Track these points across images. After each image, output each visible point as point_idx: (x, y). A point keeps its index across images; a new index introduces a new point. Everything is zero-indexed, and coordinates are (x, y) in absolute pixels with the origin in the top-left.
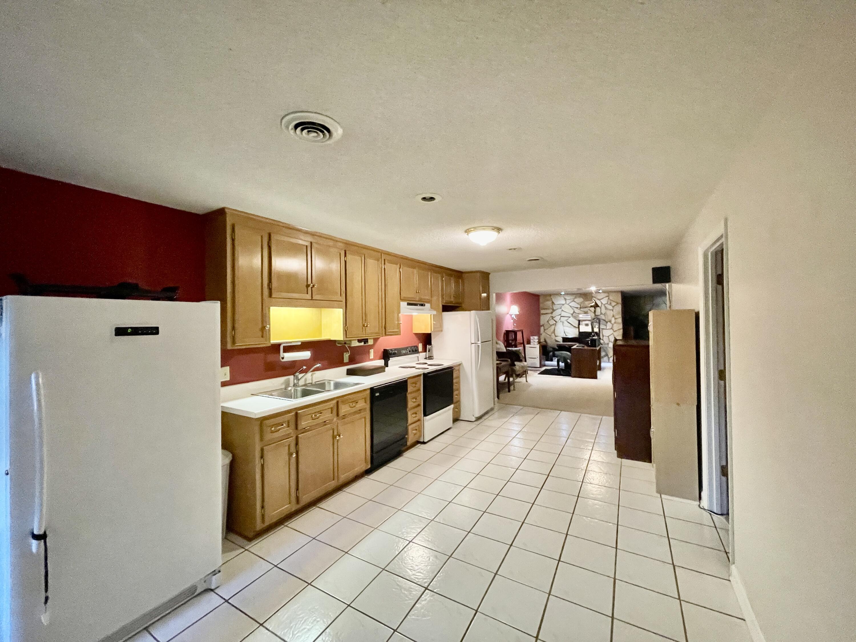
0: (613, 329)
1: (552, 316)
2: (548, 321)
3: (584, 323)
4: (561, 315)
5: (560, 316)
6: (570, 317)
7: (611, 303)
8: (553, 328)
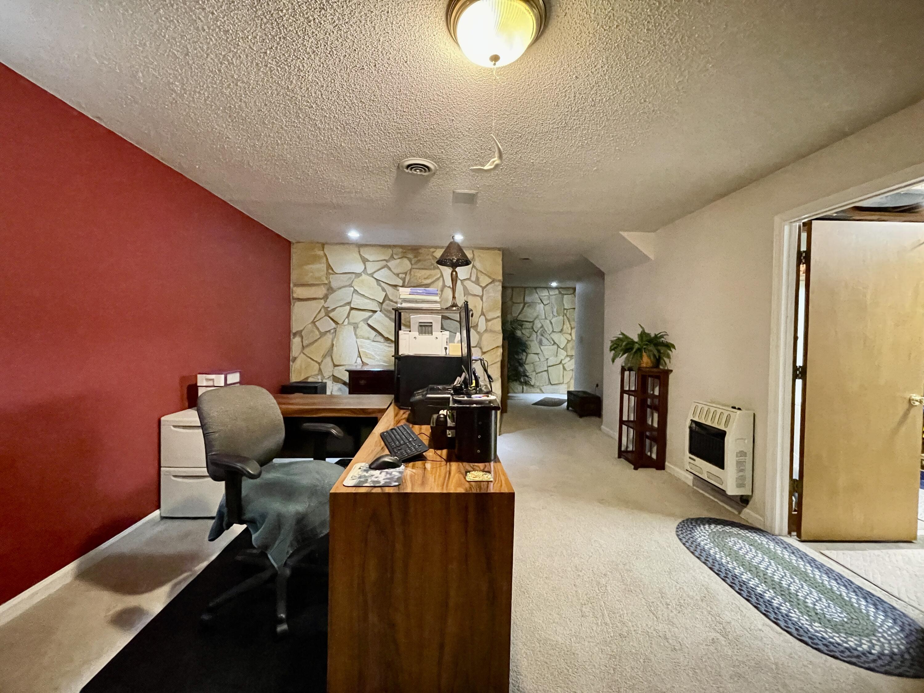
0: (481, 348)
1: (326, 306)
2: (314, 322)
3: (416, 319)
4: (352, 306)
5: (348, 308)
6: (375, 312)
7: (477, 278)
8: (329, 344)
